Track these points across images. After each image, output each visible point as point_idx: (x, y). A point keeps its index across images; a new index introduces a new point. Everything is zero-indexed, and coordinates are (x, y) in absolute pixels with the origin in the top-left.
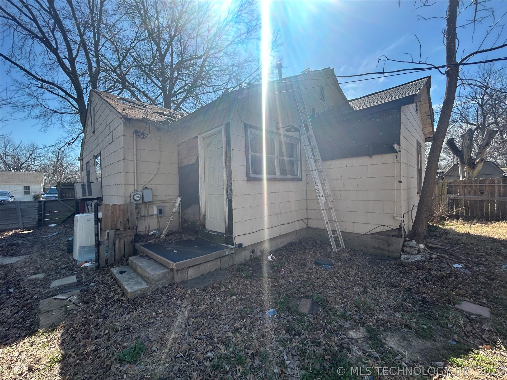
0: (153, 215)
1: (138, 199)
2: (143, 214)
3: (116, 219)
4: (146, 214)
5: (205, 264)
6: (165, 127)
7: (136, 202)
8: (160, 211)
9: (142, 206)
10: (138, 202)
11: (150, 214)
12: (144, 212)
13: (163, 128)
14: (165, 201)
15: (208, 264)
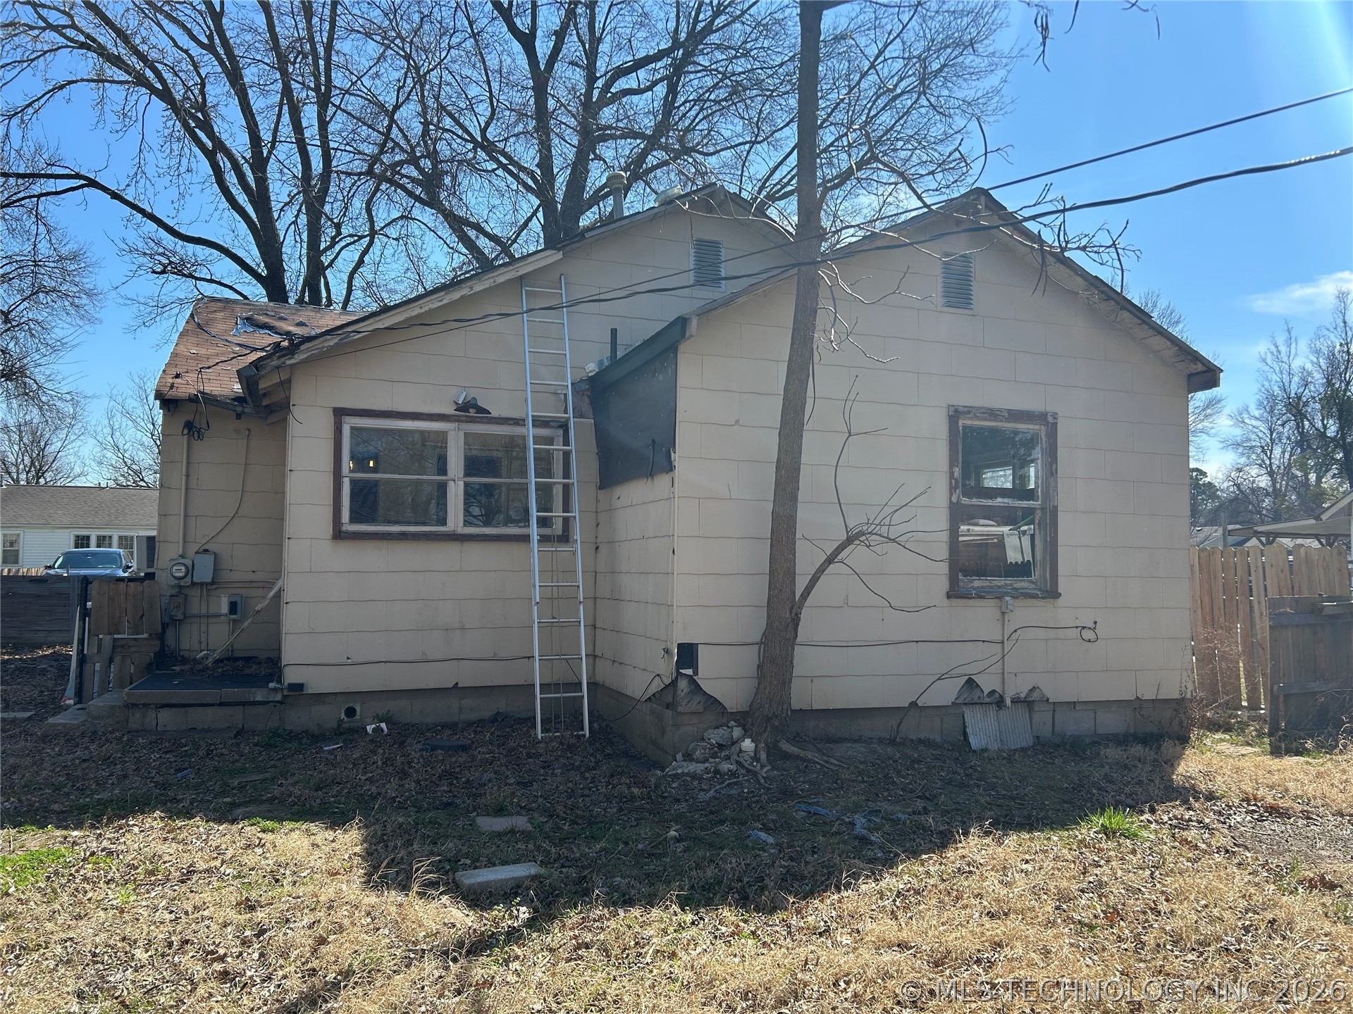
0: (219, 616)
1: (181, 575)
2: (195, 611)
3: (118, 614)
4: (204, 611)
5: (200, 709)
6: (246, 410)
7: (177, 582)
8: (233, 607)
9: (195, 594)
10: (182, 583)
11: (212, 611)
12: (196, 606)
13: (243, 412)
14: (250, 584)
15: (210, 711)
